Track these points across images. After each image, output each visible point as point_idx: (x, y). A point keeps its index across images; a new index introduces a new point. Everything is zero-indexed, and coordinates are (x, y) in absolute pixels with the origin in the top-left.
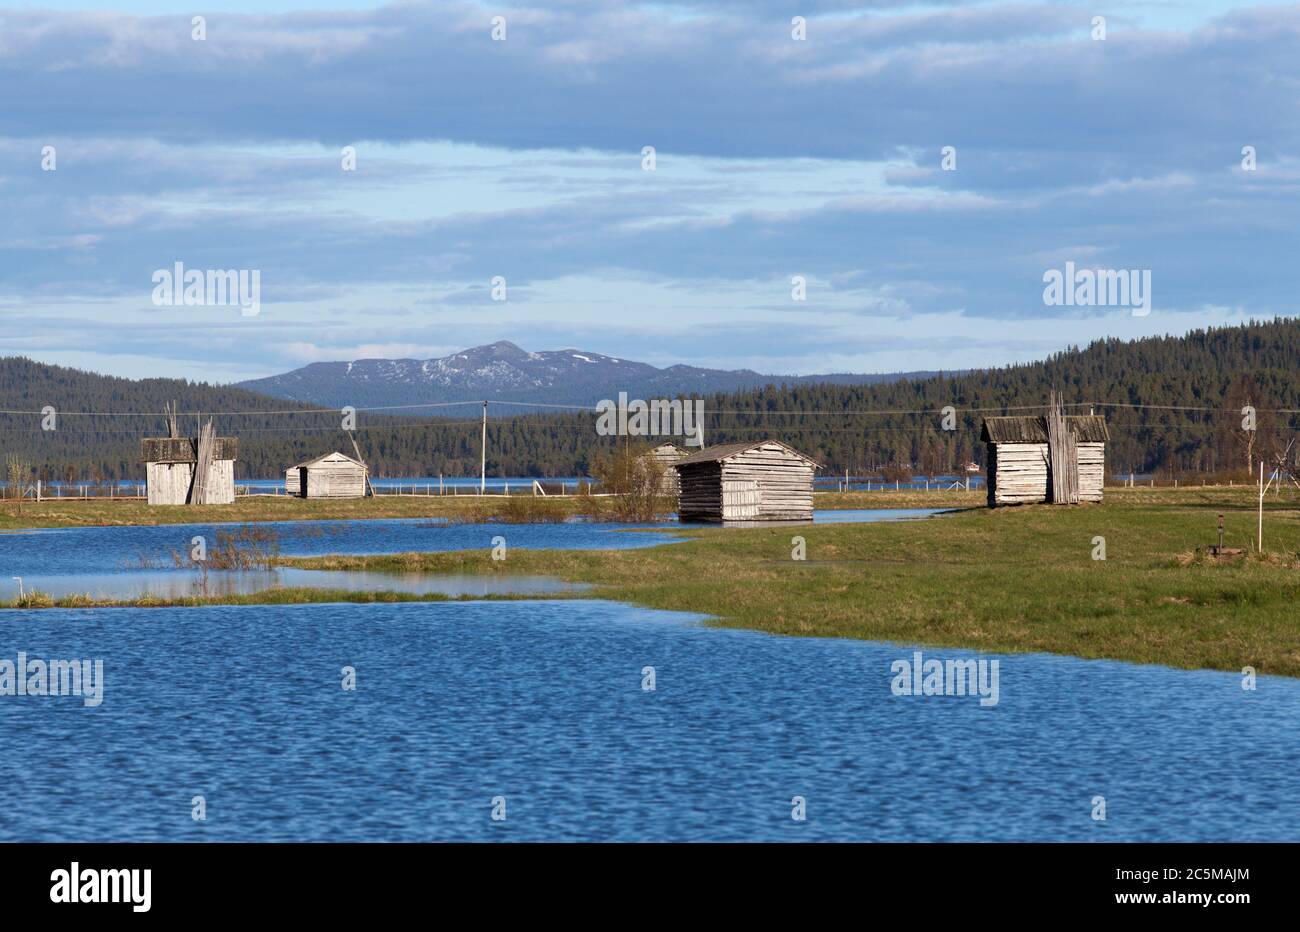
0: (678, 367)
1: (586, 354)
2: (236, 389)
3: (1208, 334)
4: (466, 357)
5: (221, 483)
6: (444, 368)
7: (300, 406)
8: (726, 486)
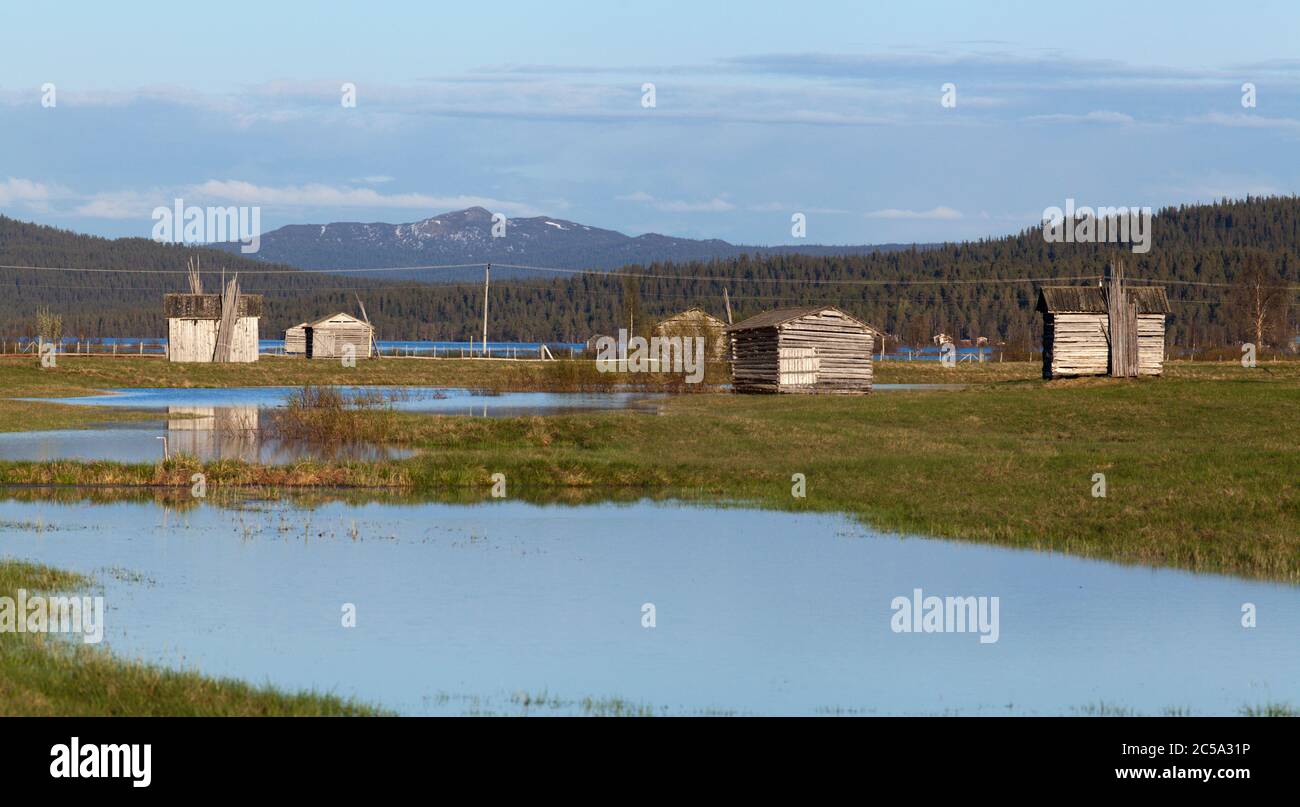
0: (648, 236)
1: (557, 221)
2: (211, 251)
3: (1181, 212)
4: (439, 222)
5: (246, 340)
6: (416, 233)
7: (276, 267)
8: (783, 352)
